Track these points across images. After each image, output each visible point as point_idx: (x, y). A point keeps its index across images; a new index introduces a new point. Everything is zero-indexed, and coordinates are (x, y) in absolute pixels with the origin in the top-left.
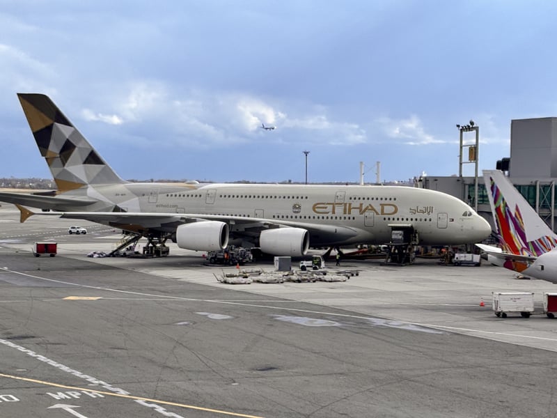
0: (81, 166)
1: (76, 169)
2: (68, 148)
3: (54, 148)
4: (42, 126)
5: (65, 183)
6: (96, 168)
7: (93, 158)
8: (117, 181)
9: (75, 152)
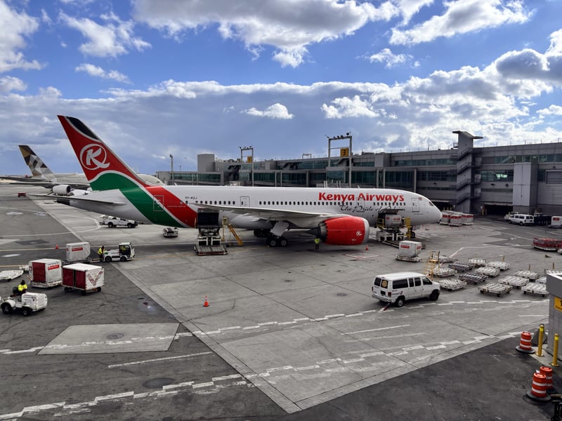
0: (40, 168)
1: (38, 169)
2: (35, 162)
3: (31, 163)
4: (27, 155)
5: (35, 174)
6: (45, 169)
7: (43, 166)
8: (51, 173)
9: (38, 164)
